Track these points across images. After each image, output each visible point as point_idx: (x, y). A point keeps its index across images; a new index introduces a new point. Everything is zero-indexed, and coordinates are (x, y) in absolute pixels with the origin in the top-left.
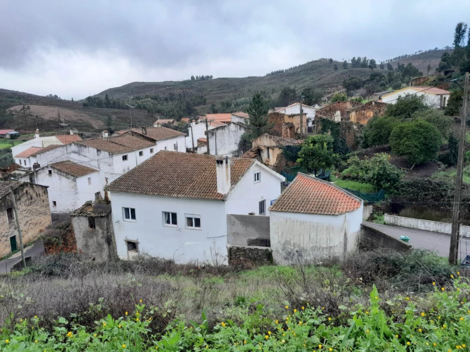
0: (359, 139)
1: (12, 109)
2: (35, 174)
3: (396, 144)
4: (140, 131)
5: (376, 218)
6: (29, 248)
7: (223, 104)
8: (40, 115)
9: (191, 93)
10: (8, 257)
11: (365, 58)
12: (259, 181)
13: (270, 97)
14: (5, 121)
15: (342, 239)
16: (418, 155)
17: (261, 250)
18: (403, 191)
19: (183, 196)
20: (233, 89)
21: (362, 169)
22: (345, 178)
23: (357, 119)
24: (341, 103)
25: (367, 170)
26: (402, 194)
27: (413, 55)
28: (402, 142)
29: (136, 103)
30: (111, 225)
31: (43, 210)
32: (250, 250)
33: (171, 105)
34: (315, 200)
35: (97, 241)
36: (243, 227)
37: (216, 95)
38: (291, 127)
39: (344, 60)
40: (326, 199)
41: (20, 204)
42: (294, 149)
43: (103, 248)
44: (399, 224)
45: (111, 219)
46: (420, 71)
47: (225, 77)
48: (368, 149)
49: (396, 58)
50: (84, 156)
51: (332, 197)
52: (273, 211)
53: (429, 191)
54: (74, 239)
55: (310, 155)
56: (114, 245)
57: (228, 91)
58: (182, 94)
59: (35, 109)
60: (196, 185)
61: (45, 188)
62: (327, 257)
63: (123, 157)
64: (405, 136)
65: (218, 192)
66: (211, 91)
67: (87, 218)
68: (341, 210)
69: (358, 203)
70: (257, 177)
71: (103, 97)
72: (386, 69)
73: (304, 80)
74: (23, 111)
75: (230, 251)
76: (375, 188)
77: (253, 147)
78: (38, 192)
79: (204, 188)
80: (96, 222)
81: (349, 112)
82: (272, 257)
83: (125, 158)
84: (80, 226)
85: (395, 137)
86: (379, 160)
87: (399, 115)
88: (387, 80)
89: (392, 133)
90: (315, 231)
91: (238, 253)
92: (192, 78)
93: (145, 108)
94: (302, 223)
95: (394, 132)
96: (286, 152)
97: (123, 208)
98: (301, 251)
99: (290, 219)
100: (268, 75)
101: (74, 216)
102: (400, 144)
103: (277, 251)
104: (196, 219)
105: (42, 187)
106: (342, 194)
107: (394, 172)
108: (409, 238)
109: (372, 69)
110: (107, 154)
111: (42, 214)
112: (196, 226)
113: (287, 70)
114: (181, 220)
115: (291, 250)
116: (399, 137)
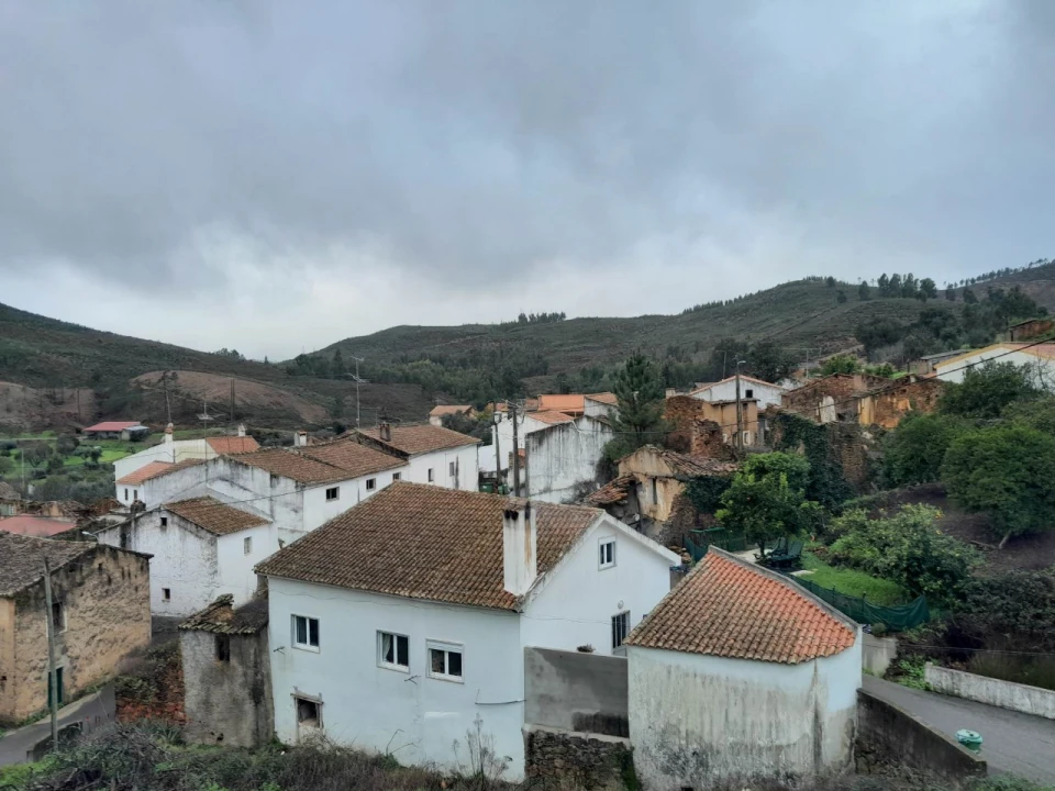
0: (874, 466)
1: (142, 378)
2: (133, 524)
3: (959, 482)
4: (374, 433)
5: (907, 673)
6: (88, 699)
7: (584, 372)
8: (195, 393)
9: (517, 350)
10: (38, 720)
11: (910, 276)
12: (611, 564)
13: (689, 359)
14: (125, 404)
15: (808, 728)
16: (1016, 512)
17: (606, 744)
18: (977, 603)
19: (423, 595)
20: (608, 341)
21: (872, 541)
22: (836, 561)
23: (876, 416)
24: (840, 378)
25: (884, 546)
26: (974, 610)
27: (1024, 270)
28: (972, 478)
29: (400, 370)
30: (264, 657)
31: (131, 609)
32: (579, 742)
33: (472, 375)
34: (742, 621)
35: (231, 694)
36: (564, 682)
37: (570, 354)
38: (713, 432)
39: (862, 280)
40: (771, 620)
41: (82, 595)
42: (714, 483)
43: (242, 711)
44: (964, 694)
45: (267, 641)
46: (1040, 305)
47: (592, 316)
48: (896, 490)
49: (984, 277)
50: (242, 487)
51: (787, 614)
52: (634, 644)
53: (1046, 605)
54: (181, 685)
55: (748, 503)
56: (269, 706)
57: (597, 345)
58: (498, 352)
59: (187, 379)
60: (457, 570)
61: (145, 559)
62: (771, 772)
63: (328, 491)
64: (979, 463)
65: (506, 589)
66: (561, 345)
67: (213, 637)
68: (805, 650)
69: (850, 633)
70: (607, 553)
71: (331, 356)
72: (960, 300)
73: (770, 323)
74: (162, 383)
75: (531, 740)
76: (904, 593)
77: (621, 476)
78: (126, 568)
79: (475, 578)
80: (231, 648)
81: (857, 399)
82: (633, 765)
83: (332, 494)
84: (196, 653)
85: (955, 464)
86: (911, 521)
87: (970, 409)
88: (960, 325)
89: (947, 455)
90: (739, 702)
91: (549, 749)
92: (522, 317)
93: (417, 380)
94: (708, 682)
95: (953, 453)
96: (694, 490)
97: (293, 615)
98: (704, 752)
99: (678, 667)
100: (687, 312)
101: (186, 630)
102: (968, 483)
103: (646, 750)
104: (451, 654)
105: (138, 555)
106: (811, 607)
107: (951, 553)
108: (980, 740)
109: (925, 300)
110: (290, 484)
111: (129, 618)
112: (451, 673)
113: (730, 301)
114: (419, 654)
115: (681, 749)
116: (964, 463)
